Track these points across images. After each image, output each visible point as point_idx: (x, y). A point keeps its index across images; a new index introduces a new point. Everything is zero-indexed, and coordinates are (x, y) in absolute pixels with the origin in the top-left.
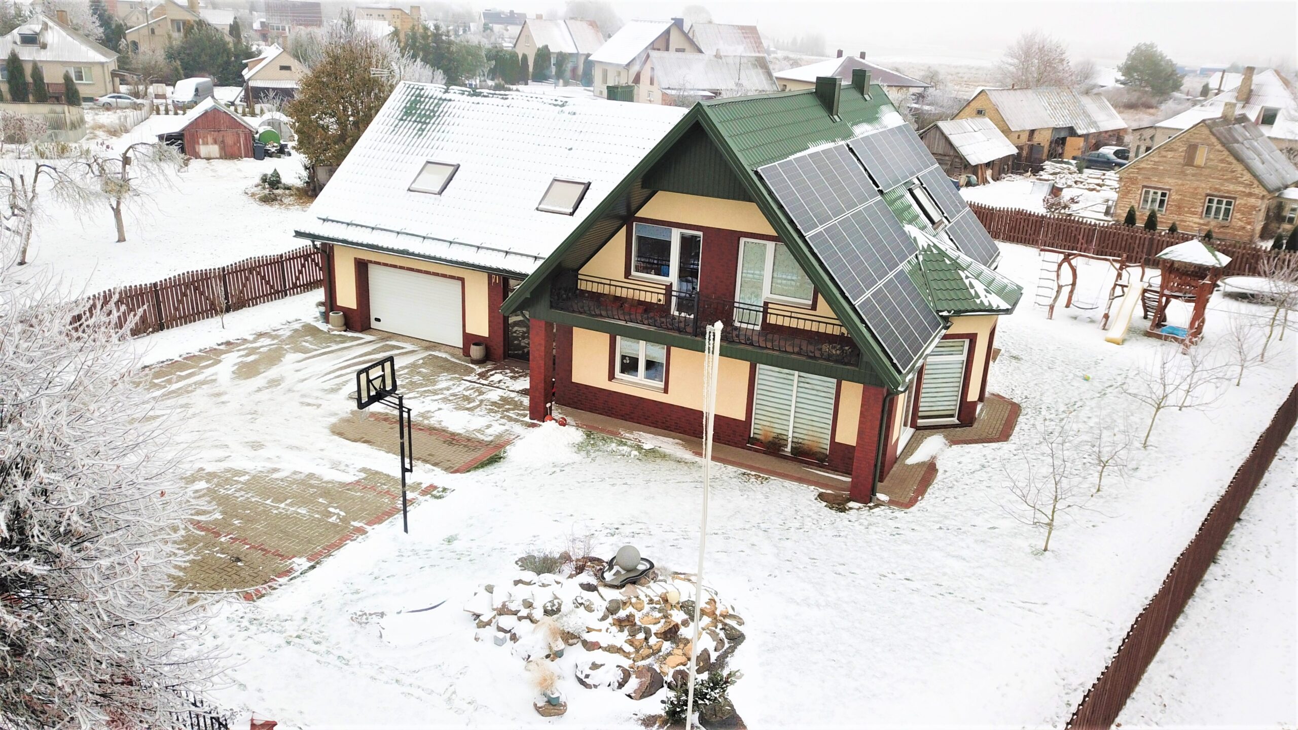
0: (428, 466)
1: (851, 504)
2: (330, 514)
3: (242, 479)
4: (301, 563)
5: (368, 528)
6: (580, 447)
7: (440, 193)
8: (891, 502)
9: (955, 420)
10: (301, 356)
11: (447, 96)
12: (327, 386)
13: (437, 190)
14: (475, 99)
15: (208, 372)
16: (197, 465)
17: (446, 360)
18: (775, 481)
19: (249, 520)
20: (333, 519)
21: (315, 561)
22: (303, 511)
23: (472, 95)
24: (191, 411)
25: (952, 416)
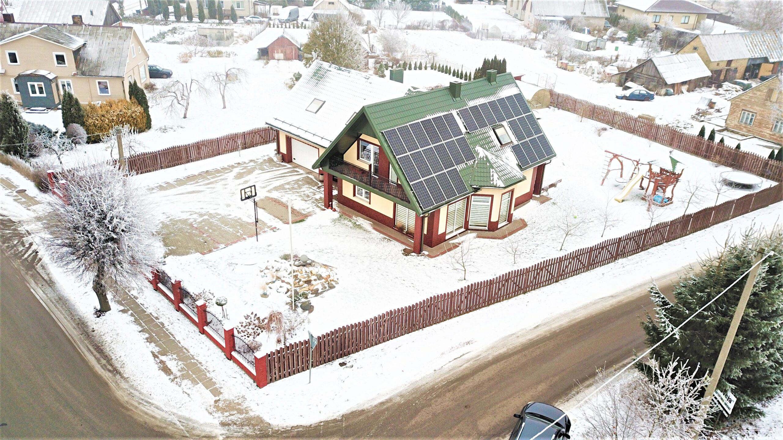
0: (279, 220)
1: (413, 254)
2: (238, 232)
3: (219, 217)
4: (223, 246)
5: (247, 238)
6: (334, 221)
7: (316, 113)
8: (428, 255)
9: (487, 228)
10: (261, 171)
11: (330, 69)
12: (263, 185)
13: (315, 111)
14: (339, 71)
15: (226, 175)
16: (207, 210)
17: (311, 179)
18: (394, 242)
19: (214, 230)
20: (239, 234)
21: (227, 245)
22: (231, 230)
23: (338, 69)
24: (214, 190)
25: (486, 226)
